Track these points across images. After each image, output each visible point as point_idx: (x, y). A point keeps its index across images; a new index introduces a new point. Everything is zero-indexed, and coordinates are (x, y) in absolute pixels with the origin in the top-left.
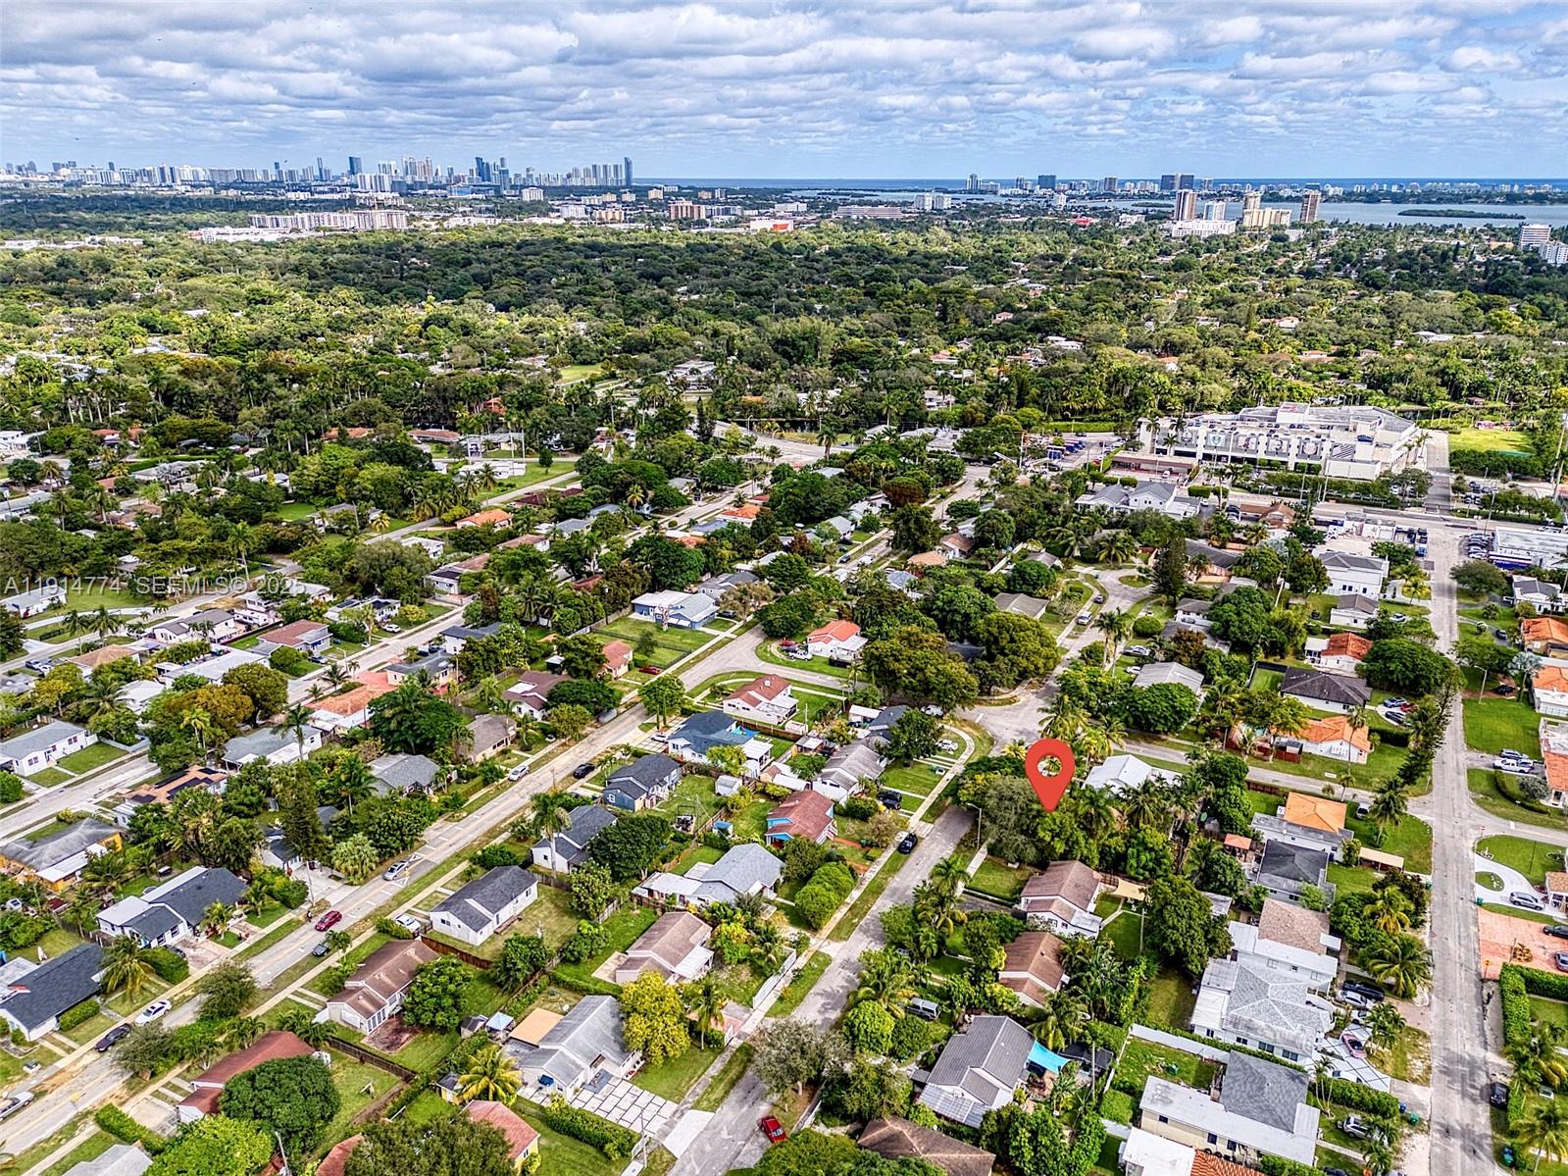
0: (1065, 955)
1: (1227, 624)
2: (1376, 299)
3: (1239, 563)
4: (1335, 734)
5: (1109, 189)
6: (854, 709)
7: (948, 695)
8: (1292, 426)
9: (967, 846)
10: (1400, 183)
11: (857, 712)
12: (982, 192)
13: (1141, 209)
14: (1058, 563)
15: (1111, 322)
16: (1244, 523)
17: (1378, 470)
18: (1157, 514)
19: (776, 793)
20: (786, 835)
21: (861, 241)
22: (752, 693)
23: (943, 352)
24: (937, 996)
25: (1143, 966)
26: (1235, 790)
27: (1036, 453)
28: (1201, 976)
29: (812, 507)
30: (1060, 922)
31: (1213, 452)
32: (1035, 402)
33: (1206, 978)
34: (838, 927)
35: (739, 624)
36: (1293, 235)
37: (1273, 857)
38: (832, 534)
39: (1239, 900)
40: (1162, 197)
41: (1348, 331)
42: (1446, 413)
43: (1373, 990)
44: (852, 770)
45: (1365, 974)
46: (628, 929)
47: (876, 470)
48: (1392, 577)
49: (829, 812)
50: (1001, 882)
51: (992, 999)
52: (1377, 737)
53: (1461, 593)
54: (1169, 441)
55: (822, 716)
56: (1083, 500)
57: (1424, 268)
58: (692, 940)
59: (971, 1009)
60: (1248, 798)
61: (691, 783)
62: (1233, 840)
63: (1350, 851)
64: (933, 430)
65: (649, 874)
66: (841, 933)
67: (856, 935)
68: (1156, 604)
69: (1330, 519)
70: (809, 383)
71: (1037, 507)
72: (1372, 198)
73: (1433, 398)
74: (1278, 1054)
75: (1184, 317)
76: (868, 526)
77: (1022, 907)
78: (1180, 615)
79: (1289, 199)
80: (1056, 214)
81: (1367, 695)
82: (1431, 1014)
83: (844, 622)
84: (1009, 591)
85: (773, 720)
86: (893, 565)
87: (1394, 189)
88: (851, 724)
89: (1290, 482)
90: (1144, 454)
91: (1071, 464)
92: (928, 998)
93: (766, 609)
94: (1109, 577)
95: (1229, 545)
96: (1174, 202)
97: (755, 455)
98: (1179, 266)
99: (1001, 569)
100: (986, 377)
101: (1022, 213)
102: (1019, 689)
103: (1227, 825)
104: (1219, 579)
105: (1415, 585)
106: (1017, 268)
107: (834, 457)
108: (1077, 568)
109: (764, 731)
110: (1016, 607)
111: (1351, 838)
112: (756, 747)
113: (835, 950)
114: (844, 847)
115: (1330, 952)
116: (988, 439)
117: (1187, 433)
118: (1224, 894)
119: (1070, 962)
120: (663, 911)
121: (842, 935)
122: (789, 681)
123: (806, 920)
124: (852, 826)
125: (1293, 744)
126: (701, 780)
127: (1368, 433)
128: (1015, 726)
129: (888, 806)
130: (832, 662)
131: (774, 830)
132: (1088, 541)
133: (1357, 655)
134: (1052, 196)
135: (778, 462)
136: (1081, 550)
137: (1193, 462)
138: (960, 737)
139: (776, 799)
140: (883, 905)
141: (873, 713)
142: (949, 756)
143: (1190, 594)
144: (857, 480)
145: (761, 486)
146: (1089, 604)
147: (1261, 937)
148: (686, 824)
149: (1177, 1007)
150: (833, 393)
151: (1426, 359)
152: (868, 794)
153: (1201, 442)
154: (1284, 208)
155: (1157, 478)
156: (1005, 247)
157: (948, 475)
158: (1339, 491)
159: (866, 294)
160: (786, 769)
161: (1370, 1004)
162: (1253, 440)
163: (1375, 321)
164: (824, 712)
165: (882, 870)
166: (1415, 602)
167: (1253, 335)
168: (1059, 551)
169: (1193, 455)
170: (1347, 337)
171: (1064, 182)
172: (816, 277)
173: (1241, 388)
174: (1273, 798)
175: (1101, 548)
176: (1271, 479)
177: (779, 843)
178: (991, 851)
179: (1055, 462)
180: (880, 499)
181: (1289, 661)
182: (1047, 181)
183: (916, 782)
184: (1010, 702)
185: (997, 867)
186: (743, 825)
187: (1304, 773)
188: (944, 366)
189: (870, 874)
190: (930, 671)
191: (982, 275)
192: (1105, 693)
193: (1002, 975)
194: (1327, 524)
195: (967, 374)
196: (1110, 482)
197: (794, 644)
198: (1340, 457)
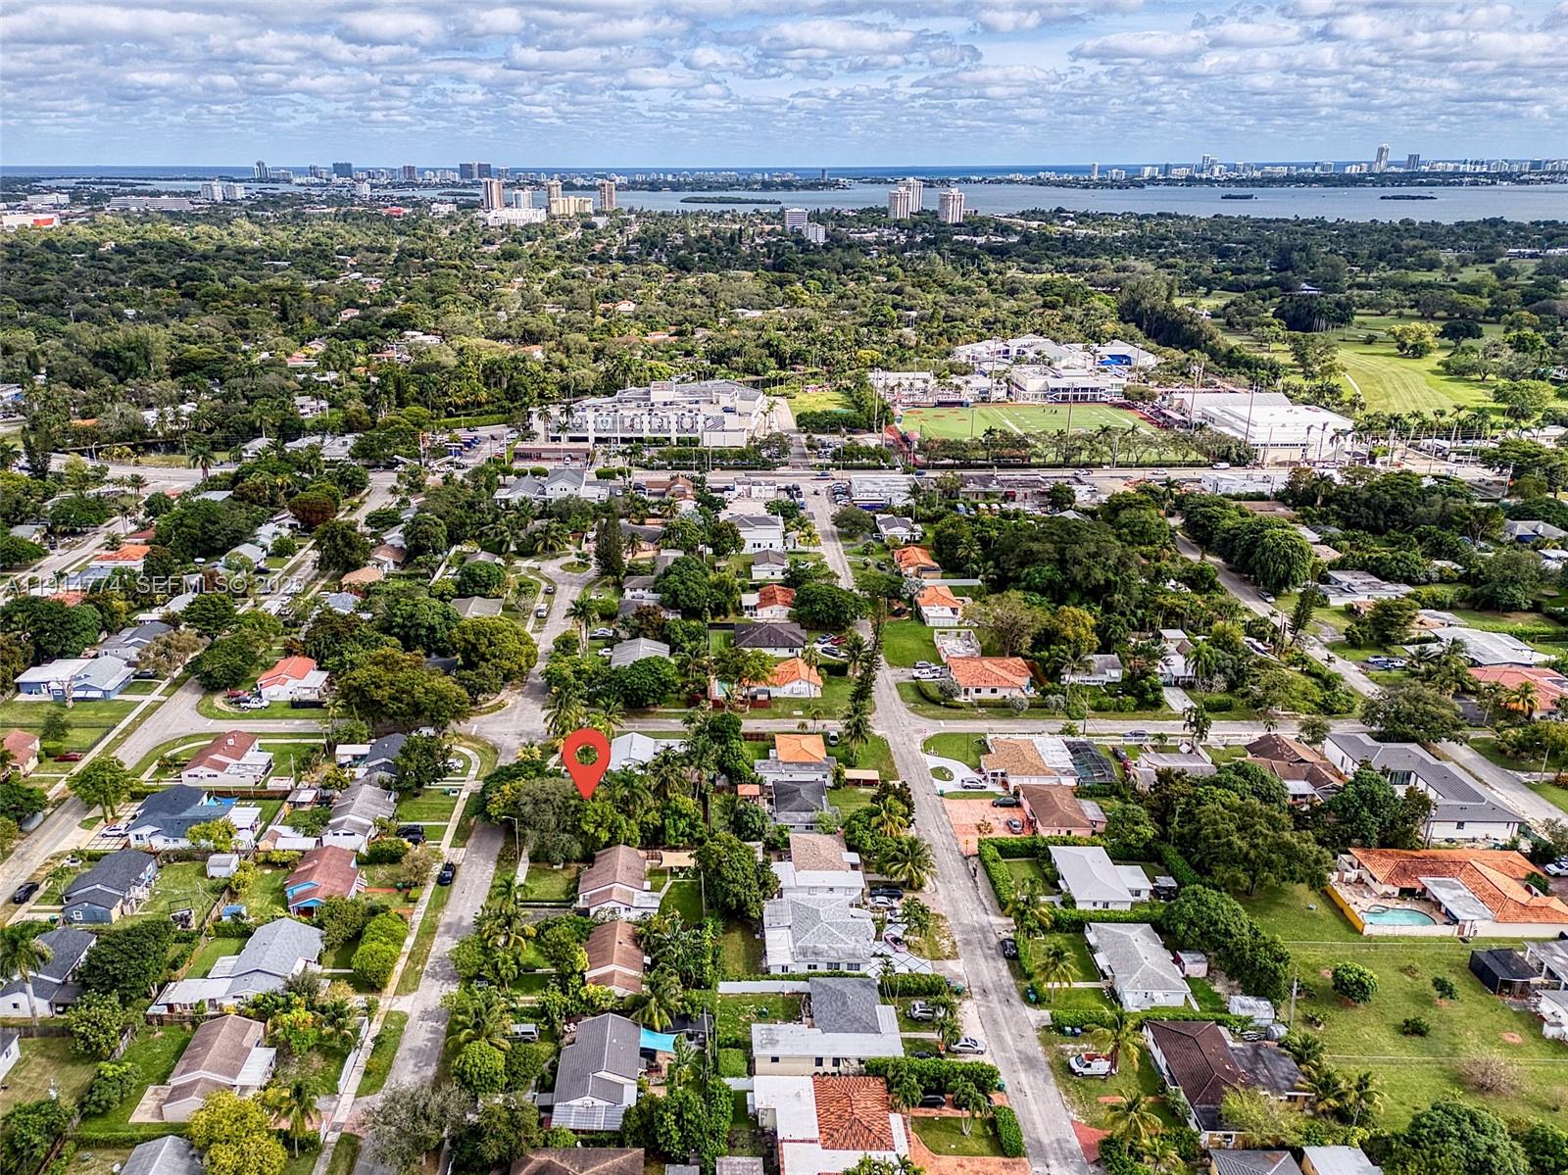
0: (641, 937)
1: (675, 594)
2: (691, 281)
3: (665, 536)
4: (793, 675)
5: (410, 177)
6: (341, 749)
7: (440, 712)
8: (665, 404)
9: (506, 860)
10: (675, 172)
11: (345, 752)
12: (274, 181)
13: (450, 198)
14: (499, 560)
15: (463, 314)
16: (654, 499)
17: (746, 436)
18: (579, 500)
19: (285, 859)
20: (315, 900)
21: (153, 236)
22: (216, 757)
23: (297, 354)
24: (531, 1016)
25: (710, 927)
26: (735, 743)
27: (438, 452)
28: (761, 918)
29: (211, 538)
30: (623, 907)
31: (604, 435)
32: (416, 400)
33: (766, 920)
34: (403, 980)
35: (164, 684)
36: (601, 222)
37: (782, 795)
38: (244, 565)
39: (767, 843)
40: (465, 186)
41: (679, 313)
42: (781, 381)
43: (893, 890)
44: (363, 814)
45: (885, 878)
46: (156, 1056)
47: (272, 488)
48: (787, 530)
49: (353, 864)
50: (553, 885)
51: (589, 1002)
52: (824, 671)
53: (842, 536)
54: (562, 428)
55: (306, 764)
56: (501, 494)
57: (719, 251)
58: (245, 1043)
59: (571, 1017)
60: (746, 748)
61: (172, 874)
62: (746, 790)
63: (838, 774)
64: (318, 438)
65: (161, 988)
66: (407, 986)
67: (425, 983)
68: (602, 586)
69: (722, 486)
70: (152, 400)
71: (462, 507)
72: (654, 187)
73: (766, 369)
74: (843, 968)
75: (531, 306)
76: (282, 550)
77: (581, 904)
78: (628, 594)
79: (583, 188)
80: (363, 204)
81: (804, 636)
82: (940, 897)
83: (296, 659)
84: (460, 596)
85: (248, 782)
86: (325, 588)
87: (670, 178)
88: (342, 766)
89: (680, 456)
90: (539, 443)
91: (473, 460)
92: (522, 1022)
93: (198, 660)
94: (551, 567)
95: (648, 521)
96: (481, 192)
97: (111, 488)
98: (508, 256)
99: (444, 575)
100: (353, 378)
101: (327, 203)
102: (504, 693)
103: (735, 776)
104: (650, 554)
105: (809, 535)
106: (344, 261)
107: (214, 479)
108: (519, 563)
109: (244, 796)
110: (476, 610)
111: (834, 765)
112: (243, 816)
113: (406, 1004)
114: (379, 897)
115: (854, 867)
116: (384, 442)
117: (577, 420)
118: (754, 840)
119: (648, 943)
120: (196, 1026)
121: (410, 987)
122: (254, 736)
123: (368, 983)
124: (382, 871)
125: (762, 692)
126: (183, 869)
127: (730, 405)
128: (512, 730)
129: (416, 842)
130: (296, 705)
131: (297, 899)
132: (522, 534)
133: (786, 604)
134: (354, 186)
135: (146, 493)
136: (517, 545)
137: (588, 445)
138: (461, 754)
139: (285, 865)
140: (443, 945)
141: (364, 749)
142: (457, 775)
143: (634, 571)
144: (253, 502)
145: (136, 522)
146: (541, 596)
147: (797, 870)
148: (185, 920)
149: (748, 955)
150: (187, 408)
151: (750, 333)
152: (388, 834)
153: (591, 426)
154: (586, 196)
155: (560, 465)
156: (323, 240)
157: (353, 485)
158: (723, 459)
159: (183, 295)
160: (286, 830)
161: (896, 903)
162: (637, 420)
163: (698, 301)
164: (308, 760)
165: (429, 909)
166: (811, 549)
167: (600, 320)
168: (498, 549)
169: (585, 439)
170: (681, 318)
171: (361, 170)
172: (113, 278)
173: (607, 371)
174: (761, 744)
175: (536, 541)
176: (662, 456)
177: (308, 911)
178: (533, 859)
179: (457, 459)
180: (287, 518)
181: (732, 618)
182: (342, 169)
183: (432, 810)
184: (500, 706)
185: (543, 873)
186: (255, 904)
187: (777, 716)
188: (304, 370)
189: (418, 914)
190: (418, 692)
191: (311, 271)
192: (591, 679)
193: (588, 975)
194: (722, 491)
195: (332, 376)
196: (521, 474)
197: (243, 692)
198: (713, 428)
